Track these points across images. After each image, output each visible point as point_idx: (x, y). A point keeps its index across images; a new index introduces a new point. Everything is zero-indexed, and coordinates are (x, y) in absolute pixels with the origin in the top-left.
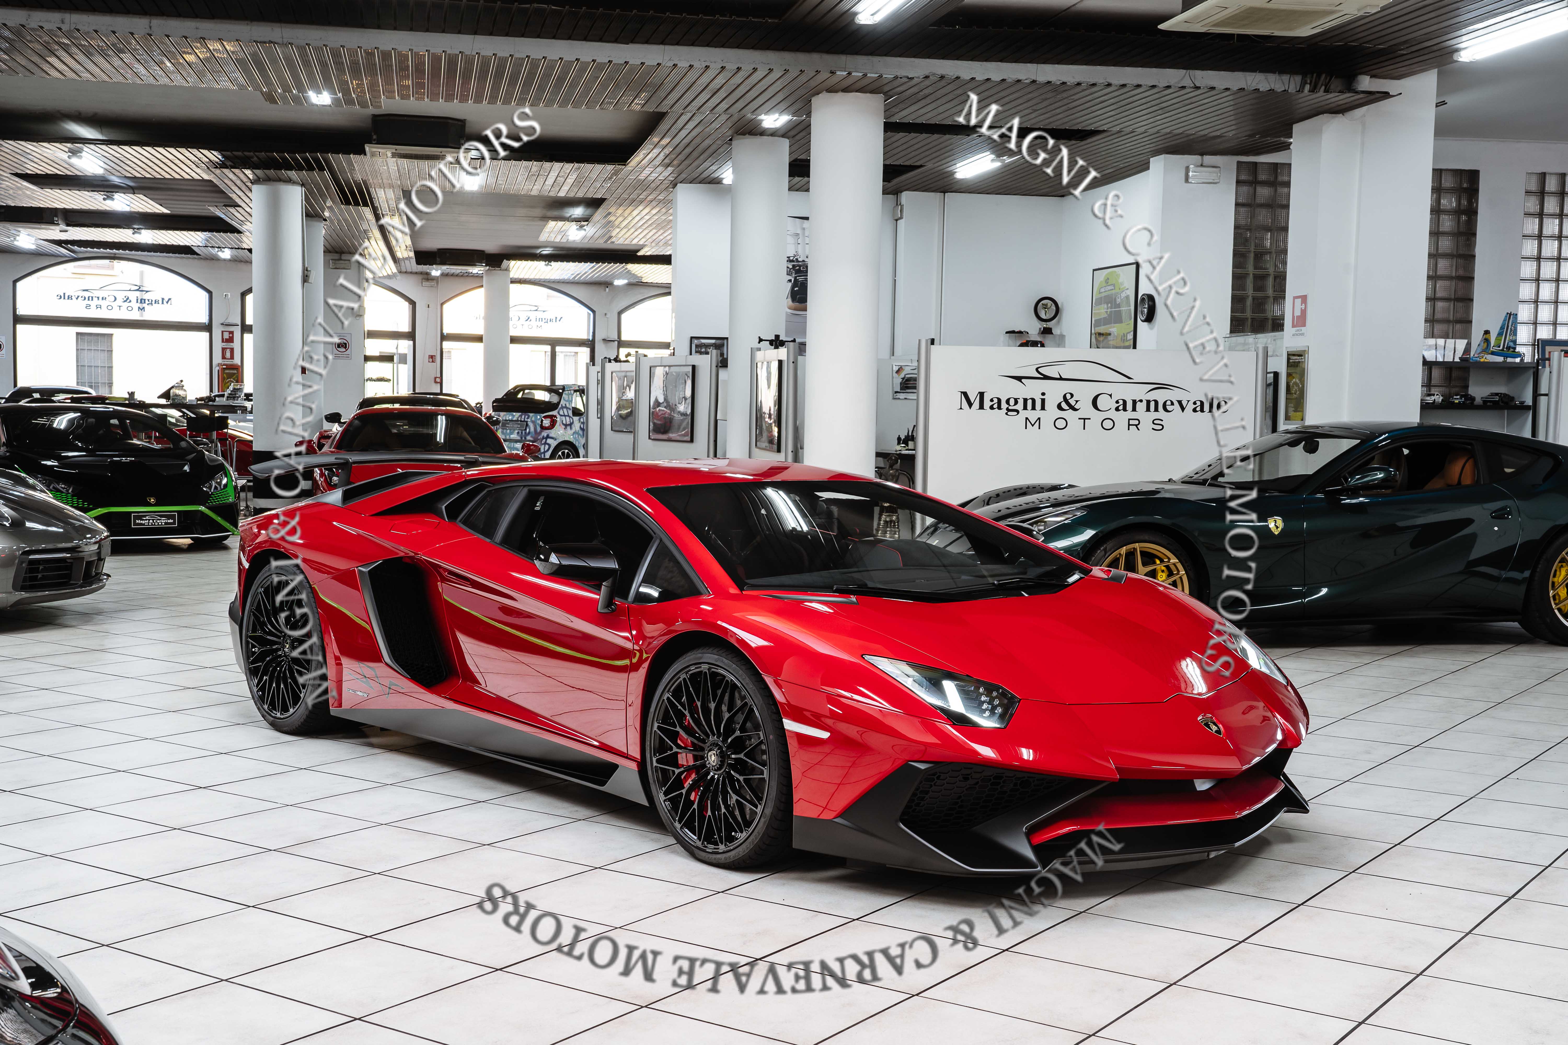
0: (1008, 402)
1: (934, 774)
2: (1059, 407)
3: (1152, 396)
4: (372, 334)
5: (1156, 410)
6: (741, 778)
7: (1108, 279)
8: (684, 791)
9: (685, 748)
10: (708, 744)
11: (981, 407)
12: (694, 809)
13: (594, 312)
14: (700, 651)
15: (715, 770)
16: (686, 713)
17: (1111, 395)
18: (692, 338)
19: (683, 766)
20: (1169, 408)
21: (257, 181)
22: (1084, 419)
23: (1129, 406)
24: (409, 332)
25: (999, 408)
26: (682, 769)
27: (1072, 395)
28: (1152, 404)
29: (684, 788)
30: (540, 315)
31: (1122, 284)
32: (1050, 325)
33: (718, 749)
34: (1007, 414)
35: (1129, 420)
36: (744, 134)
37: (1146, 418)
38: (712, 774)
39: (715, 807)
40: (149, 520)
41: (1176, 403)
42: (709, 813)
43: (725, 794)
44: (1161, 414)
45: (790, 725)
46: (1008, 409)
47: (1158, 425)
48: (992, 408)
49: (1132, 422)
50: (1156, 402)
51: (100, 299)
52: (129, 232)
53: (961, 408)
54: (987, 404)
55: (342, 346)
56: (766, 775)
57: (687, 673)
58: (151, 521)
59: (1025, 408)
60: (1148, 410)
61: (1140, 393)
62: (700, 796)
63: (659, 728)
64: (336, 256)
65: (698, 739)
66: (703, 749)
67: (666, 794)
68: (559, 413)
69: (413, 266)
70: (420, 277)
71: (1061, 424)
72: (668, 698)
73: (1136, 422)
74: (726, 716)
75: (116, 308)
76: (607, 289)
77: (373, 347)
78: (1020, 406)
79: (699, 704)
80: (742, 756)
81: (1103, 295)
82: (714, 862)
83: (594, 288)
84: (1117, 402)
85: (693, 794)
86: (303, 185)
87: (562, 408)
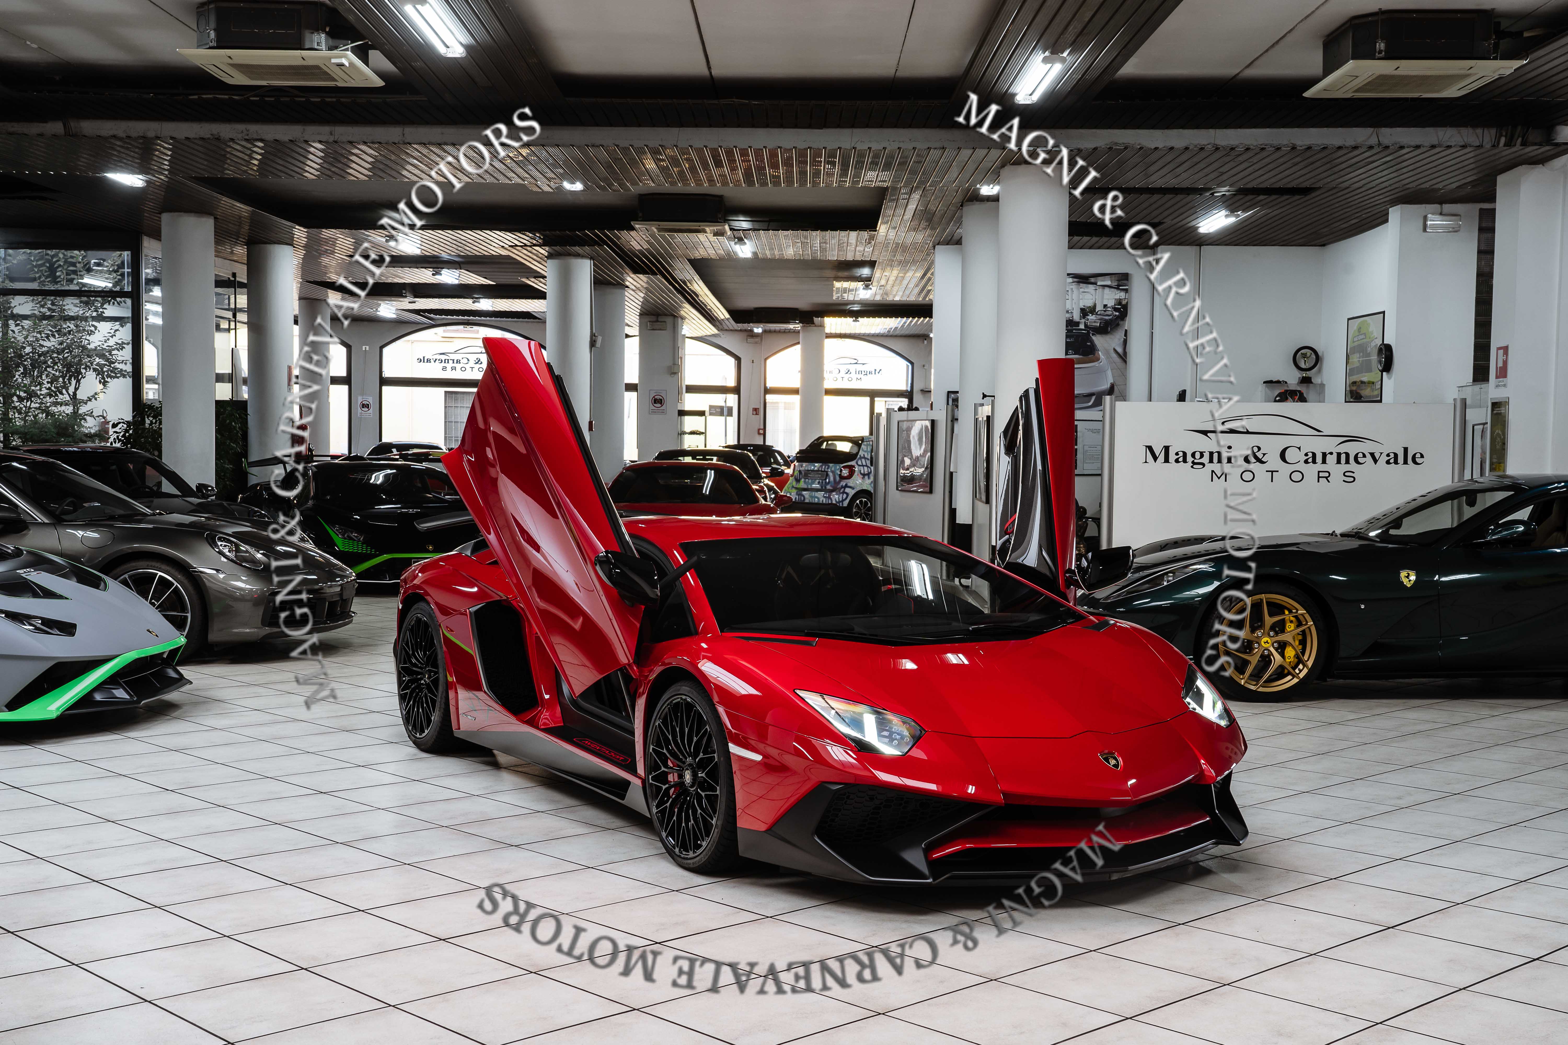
0: (1193, 455)
1: (844, 794)
2: (1246, 460)
3: (1342, 449)
4: (691, 389)
5: (1347, 462)
6: (703, 794)
7: (1360, 328)
8: (667, 805)
9: (672, 768)
10: (685, 765)
11: (1167, 460)
12: (675, 820)
13: (912, 363)
14: (679, 684)
15: (689, 787)
16: (670, 737)
17: (1299, 448)
18: (949, 392)
19: (670, 783)
20: (1360, 460)
21: (550, 256)
22: (1272, 472)
23: (1319, 458)
24: (735, 387)
25: (1185, 461)
26: (668, 786)
27: (1259, 449)
28: (1343, 457)
30: (859, 367)
31: (1372, 333)
32: (1309, 374)
33: (691, 769)
34: (1192, 467)
35: (1319, 472)
36: (972, 201)
37: (1337, 470)
38: (687, 790)
41: (1368, 456)
42: (683, 825)
43: (693, 808)
44: (1353, 466)
45: (733, 748)
46: (1193, 463)
47: (1350, 478)
48: (1177, 461)
49: (1321, 474)
50: (1347, 455)
51: (455, 361)
52: (470, 301)
53: (1146, 462)
54: (1172, 457)
55: (658, 402)
56: (718, 792)
57: (670, 703)
59: (1211, 461)
60: (1339, 462)
61: (1330, 445)
63: (653, 750)
64: (653, 318)
65: (678, 760)
66: (682, 769)
67: (657, 807)
68: (857, 463)
69: (732, 324)
70: (745, 334)
71: (1248, 476)
72: (659, 724)
73: (1327, 475)
74: (695, 740)
75: (469, 370)
76: (926, 342)
77: (691, 402)
78: (1205, 459)
79: (678, 731)
80: (703, 775)
81: (1356, 344)
83: (912, 341)
84: (1306, 455)
86: (591, 258)
87: (861, 458)
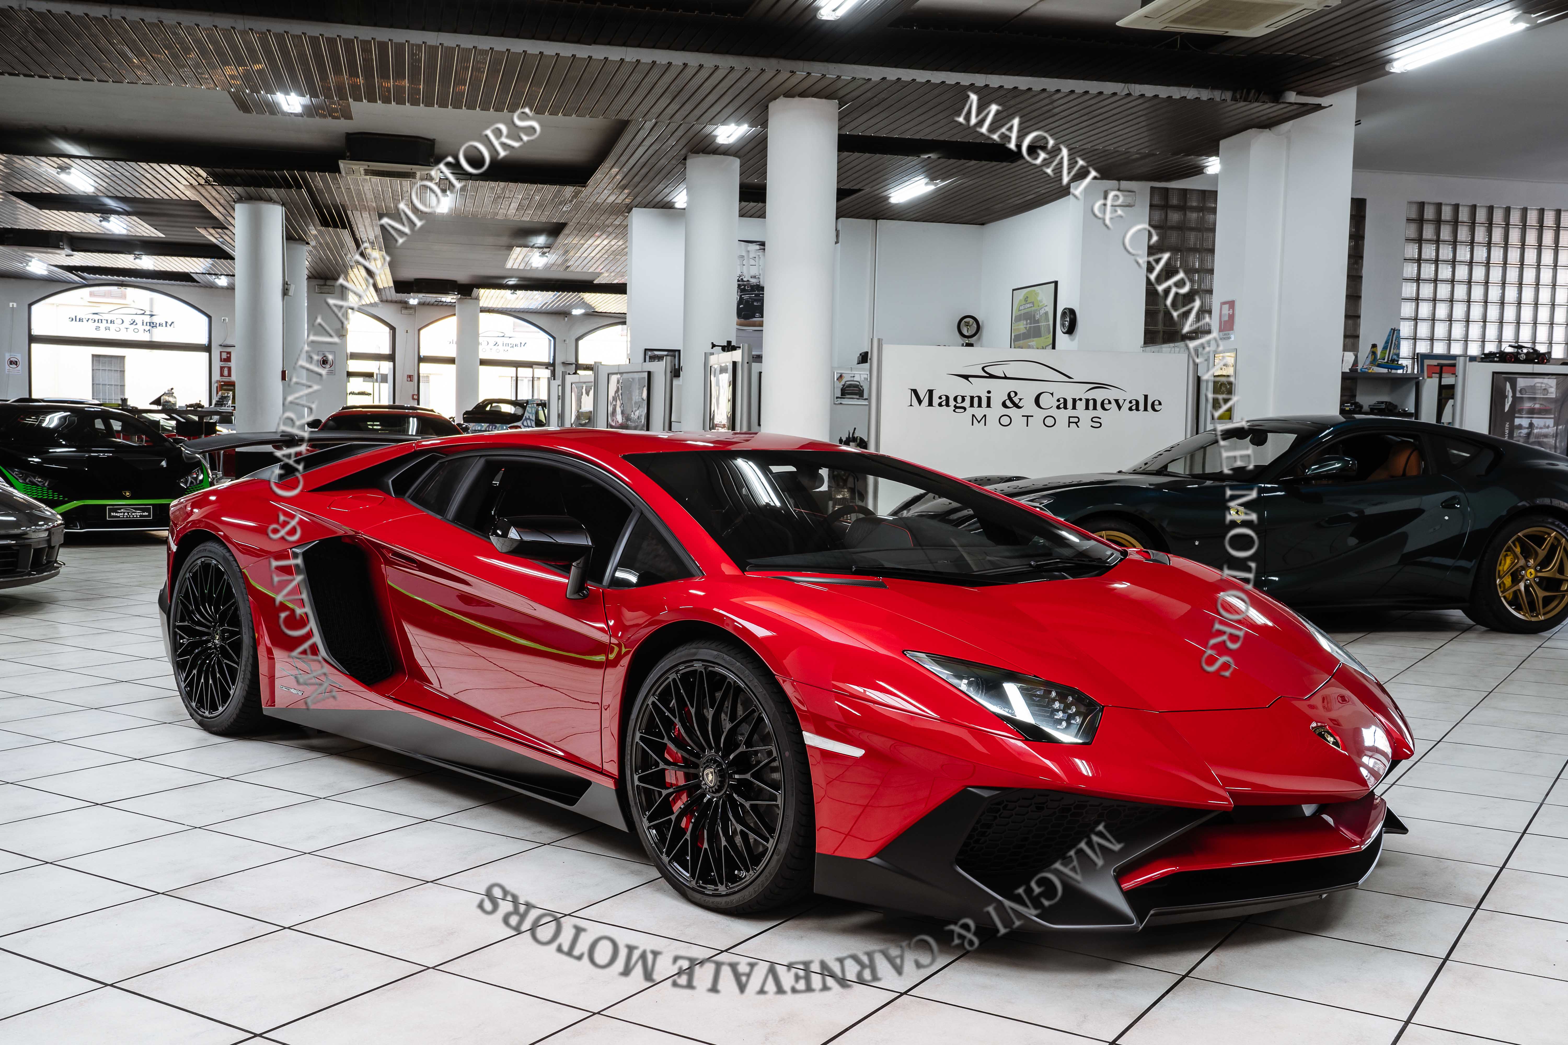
0: (955, 399)
1: (999, 804)
2: (1004, 405)
3: (1091, 395)
4: (355, 355)
5: (1095, 408)
6: (747, 805)
7: (1027, 297)
8: (673, 817)
9: (674, 764)
10: (703, 760)
11: (930, 404)
12: (686, 839)
13: (554, 338)
14: (694, 645)
15: (713, 792)
16: (676, 721)
17: (1052, 394)
18: (646, 350)
19: (671, 785)
20: (1106, 406)
21: (240, 200)
22: (1028, 417)
23: (1070, 404)
24: (390, 355)
25: (947, 405)
26: (671, 790)
27: (1016, 394)
28: (1091, 403)
29: (673, 813)
30: (506, 340)
31: (1041, 301)
32: (972, 340)
33: (717, 766)
34: (954, 411)
35: (1069, 417)
36: (698, 153)
37: (1085, 416)
38: (708, 796)
39: (713, 838)
40: (124, 513)
41: (1113, 402)
42: (706, 845)
43: (725, 821)
44: (1099, 412)
45: (811, 739)
46: (955, 407)
47: (1097, 423)
48: (940, 405)
49: (1072, 420)
50: (1095, 401)
51: (109, 322)
52: (131, 257)
53: (911, 405)
54: (936, 401)
56: (780, 802)
57: (677, 672)
58: (126, 514)
59: (972, 405)
60: (1087, 408)
61: (1079, 391)
62: (694, 823)
63: (642, 738)
64: (321, 282)
65: (690, 753)
66: (696, 766)
67: (650, 819)
68: (523, 424)
69: (392, 294)
70: (400, 306)
71: (1005, 421)
72: (653, 703)
73: (1076, 420)
74: (727, 726)
75: (123, 330)
76: (566, 319)
77: (355, 365)
78: (967, 404)
79: (693, 711)
80: (748, 776)
81: (1022, 312)
82: (712, 905)
83: (554, 317)
84: (1058, 400)
85: (685, 819)
86: (283, 205)
87: (526, 419)
